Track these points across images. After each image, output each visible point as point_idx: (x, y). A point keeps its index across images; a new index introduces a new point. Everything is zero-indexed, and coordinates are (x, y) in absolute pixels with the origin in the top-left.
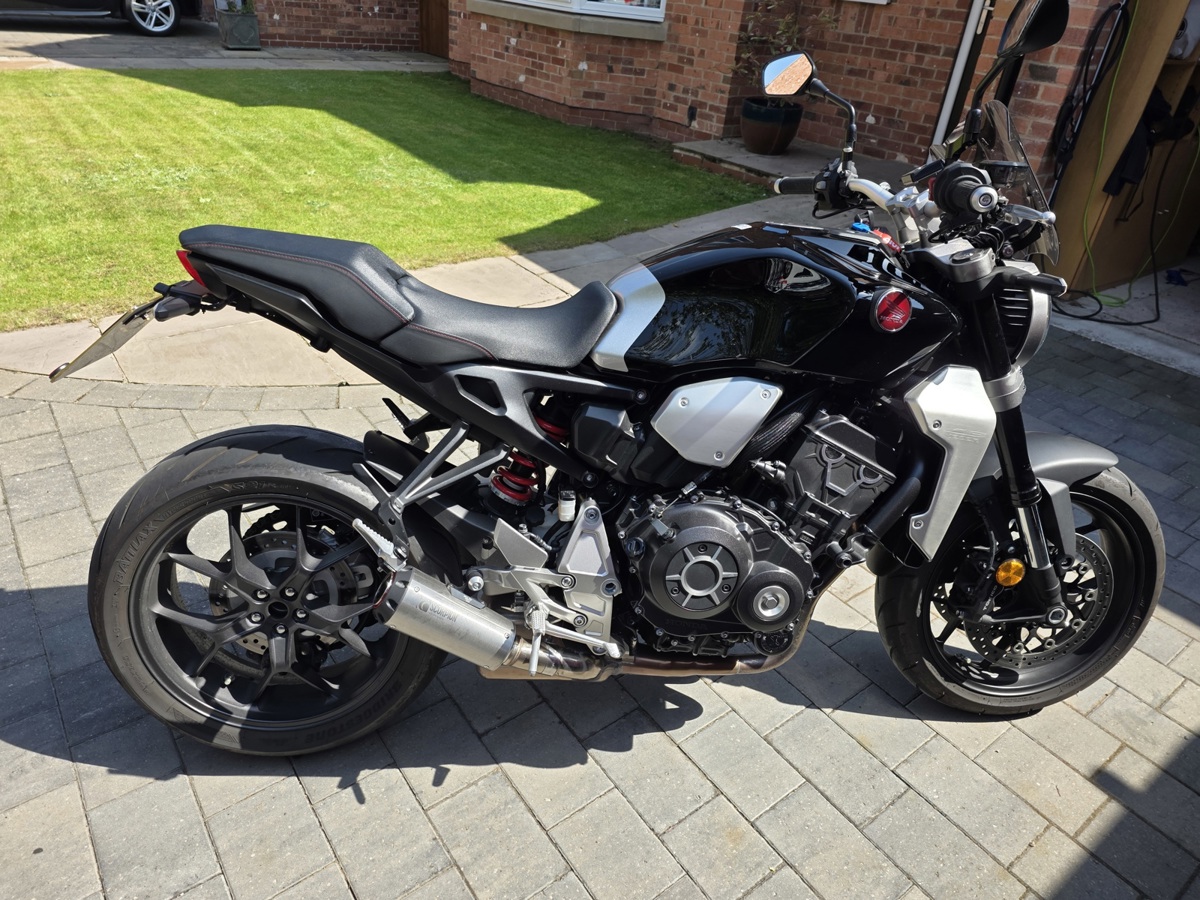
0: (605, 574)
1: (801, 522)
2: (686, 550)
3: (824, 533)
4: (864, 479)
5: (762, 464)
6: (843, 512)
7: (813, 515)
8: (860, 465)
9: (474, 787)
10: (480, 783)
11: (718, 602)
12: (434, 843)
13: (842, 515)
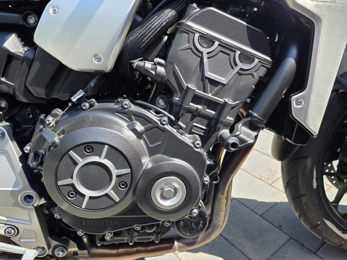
0: (20, 187)
1: (189, 116)
2: (72, 153)
3: (213, 123)
4: (240, 65)
5: (141, 63)
6: (227, 100)
7: (200, 107)
8: (235, 52)
11: (117, 199)
13: (226, 103)
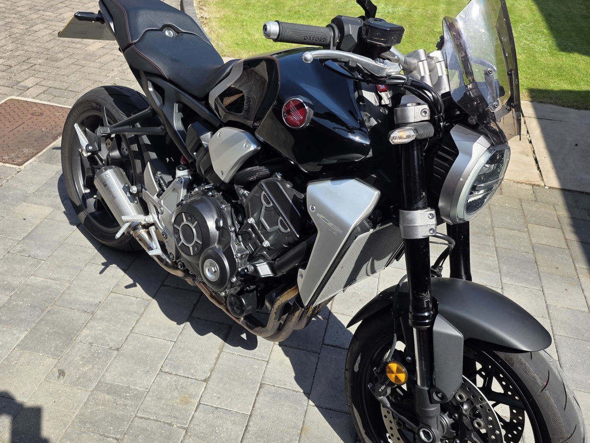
2: (183, 214)
4: (280, 226)
8: (279, 216)
9: (134, 299)
10: (138, 299)
11: (192, 254)
12: (99, 303)
